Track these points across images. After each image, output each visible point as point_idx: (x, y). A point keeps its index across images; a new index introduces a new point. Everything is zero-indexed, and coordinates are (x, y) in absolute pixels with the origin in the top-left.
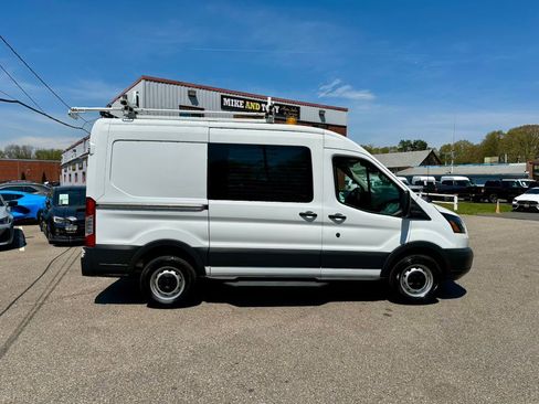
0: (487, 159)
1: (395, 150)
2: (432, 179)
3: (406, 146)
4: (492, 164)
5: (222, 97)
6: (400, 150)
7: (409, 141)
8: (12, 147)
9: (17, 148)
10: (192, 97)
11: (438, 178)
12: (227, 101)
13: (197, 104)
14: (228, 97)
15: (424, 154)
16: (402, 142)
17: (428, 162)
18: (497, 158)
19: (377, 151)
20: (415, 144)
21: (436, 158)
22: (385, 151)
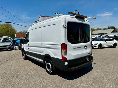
1: (106, 29)
2: (113, 36)
3: (109, 28)
6: (108, 29)
7: (110, 27)
8: (24, 31)
9: (25, 31)
11: (115, 36)
15: (113, 30)
16: (109, 27)
17: (113, 32)
19: (102, 29)
20: (112, 27)
21: (116, 31)
22: (104, 29)
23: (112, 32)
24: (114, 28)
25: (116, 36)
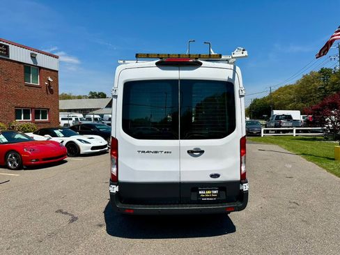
1: (86, 97)
3: (93, 96)
6: (90, 98)
7: (95, 93)
19: (74, 98)
20: (99, 94)
22: (80, 98)
24: (104, 95)
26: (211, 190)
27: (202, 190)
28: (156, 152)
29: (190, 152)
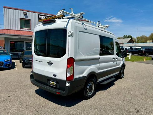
0: (148, 41)
1: (122, 38)
4: (150, 43)
5: (38, 15)
6: (124, 38)
10: (25, 15)
12: (40, 17)
13: (27, 17)
14: (40, 15)
18: (152, 41)
20: (128, 36)
21: (133, 40)
22: (119, 38)
23: (128, 42)
24: (131, 37)
25: (133, 47)
26: (54, 82)
27: (51, 81)
28: (39, 61)
29: (49, 63)
